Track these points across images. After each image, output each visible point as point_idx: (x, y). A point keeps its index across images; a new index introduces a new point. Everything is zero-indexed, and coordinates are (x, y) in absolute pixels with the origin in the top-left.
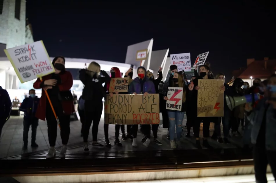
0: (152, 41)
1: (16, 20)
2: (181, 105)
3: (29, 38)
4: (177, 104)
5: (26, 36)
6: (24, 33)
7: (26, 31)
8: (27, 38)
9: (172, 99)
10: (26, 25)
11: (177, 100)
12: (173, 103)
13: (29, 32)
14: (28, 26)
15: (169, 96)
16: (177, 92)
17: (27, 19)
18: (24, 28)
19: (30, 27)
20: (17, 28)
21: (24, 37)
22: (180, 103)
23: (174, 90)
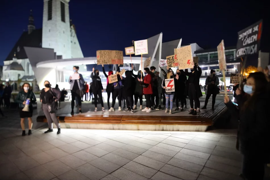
0: (161, 35)
1: (63, 23)
2: (174, 88)
3: (74, 37)
4: (172, 88)
5: (71, 36)
6: (69, 33)
7: (71, 31)
8: (72, 37)
9: (168, 86)
10: (71, 25)
11: (172, 86)
12: (170, 88)
13: (73, 31)
14: (72, 27)
15: (166, 85)
16: (171, 81)
17: (71, 20)
18: (69, 29)
19: (74, 27)
20: (64, 30)
21: (70, 37)
22: (173, 87)
23: (169, 81)
